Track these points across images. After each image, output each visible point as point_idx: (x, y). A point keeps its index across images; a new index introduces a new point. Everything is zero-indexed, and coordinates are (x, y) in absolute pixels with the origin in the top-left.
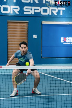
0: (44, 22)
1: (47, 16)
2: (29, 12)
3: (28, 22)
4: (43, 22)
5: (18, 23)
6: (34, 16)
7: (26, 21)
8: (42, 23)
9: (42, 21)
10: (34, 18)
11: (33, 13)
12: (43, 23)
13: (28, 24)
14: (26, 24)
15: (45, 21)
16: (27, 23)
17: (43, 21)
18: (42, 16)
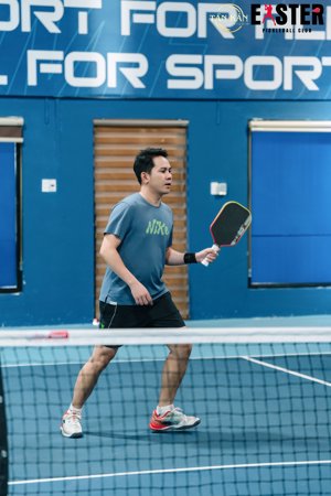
0: (258, 125)
1: (274, 97)
2: (193, 78)
3: (186, 122)
4: (252, 123)
5: (143, 130)
6: (214, 97)
7: (177, 119)
8: (248, 129)
9: (250, 120)
10: (214, 104)
11: (209, 85)
12: (253, 129)
13: (187, 134)
14: (179, 134)
15: (265, 120)
16: (183, 131)
17: (255, 119)
18: (247, 97)
